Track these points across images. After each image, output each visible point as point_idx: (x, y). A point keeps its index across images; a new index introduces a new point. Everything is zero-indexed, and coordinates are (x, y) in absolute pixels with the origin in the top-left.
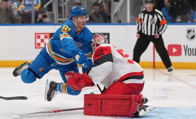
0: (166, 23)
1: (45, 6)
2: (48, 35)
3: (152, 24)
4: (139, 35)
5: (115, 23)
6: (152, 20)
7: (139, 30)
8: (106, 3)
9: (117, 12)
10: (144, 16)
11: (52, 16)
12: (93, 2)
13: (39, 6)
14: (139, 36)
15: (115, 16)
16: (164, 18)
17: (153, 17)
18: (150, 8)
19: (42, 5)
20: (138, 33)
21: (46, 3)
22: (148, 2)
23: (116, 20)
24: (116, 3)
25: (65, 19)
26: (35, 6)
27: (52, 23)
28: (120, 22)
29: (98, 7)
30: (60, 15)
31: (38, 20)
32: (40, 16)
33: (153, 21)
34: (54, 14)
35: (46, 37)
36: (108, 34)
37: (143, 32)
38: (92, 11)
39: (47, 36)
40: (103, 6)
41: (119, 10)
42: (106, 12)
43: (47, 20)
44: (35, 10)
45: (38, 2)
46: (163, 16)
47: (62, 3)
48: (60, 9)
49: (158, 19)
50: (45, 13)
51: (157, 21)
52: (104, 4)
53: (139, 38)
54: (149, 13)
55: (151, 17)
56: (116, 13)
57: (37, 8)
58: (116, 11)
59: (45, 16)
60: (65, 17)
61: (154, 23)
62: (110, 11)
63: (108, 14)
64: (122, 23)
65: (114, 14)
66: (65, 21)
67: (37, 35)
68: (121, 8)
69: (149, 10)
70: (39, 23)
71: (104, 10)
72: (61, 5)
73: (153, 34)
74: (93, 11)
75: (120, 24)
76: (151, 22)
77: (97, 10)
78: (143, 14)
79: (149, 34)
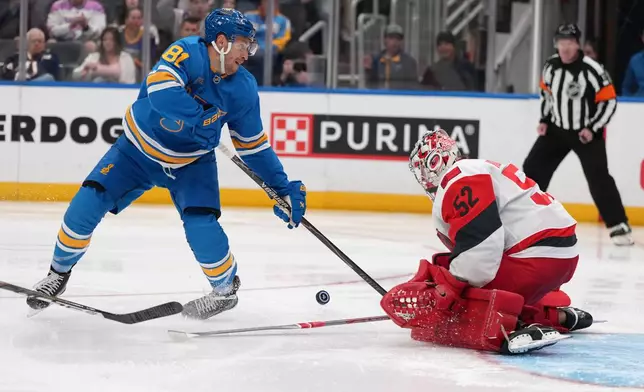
0: (612, 98)
1: (303, 38)
2: (307, 120)
3: (572, 98)
4: (544, 126)
5: (495, 93)
6: (571, 86)
7: (546, 113)
8: (474, 34)
9: (505, 61)
10: (553, 73)
11: (322, 68)
12: (437, 32)
13: (287, 37)
14: (545, 130)
15: (497, 72)
16: (606, 83)
17: (576, 79)
18: (567, 52)
19: (295, 36)
20: (542, 121)
21: (305, 30)
22: (564, 37)
23: (499, 84)
24: (500, 36)
25: (357, 77)
26: (275, 37)
27: (320, 87)
28: (509, 91)
29: (449, 47)
30: (343, 64)
31: (283, 77)
32: (288, 66)
33: (574, 90)
34: (326, 61)
35: (301, 125)
36: (476, 124)
37: (553, 120)
38: (432, 57)
39: (304, 122)
40: (464, 43)
41: (509, 56)
42: (472, 60)
43: (306, 77)
44: (275, 48)
45: (282, 27)
46: (603, 77)
47: (349, 32)
48: (344, 47)
49: (589, 85)
50: (304, 58)
51: (586, 90)
52: (467, 37)
53: (543, 133)
54: (565, 67)
55: (569, 77)
56: (499, 66)
57: (280, 42)
58: (499, 60)
59: (301, 68)
60: (357, 72)
61: (576, 94)
62: (483, 59)
63: (477, 66)
64: (516, 94)
65: (496, 67)
66: (357, 82)
67: (276, 118)
68: (516, 51)
69: (565, 60)
70: (283, 85)
71: (466, 56)
72: (346, 38)
73: (576, 126)
74: (437, 58)
75: (510, 95)
76: (568, 93)
77: (447, 55)
78: (550, 69)
79: (566, 126)
